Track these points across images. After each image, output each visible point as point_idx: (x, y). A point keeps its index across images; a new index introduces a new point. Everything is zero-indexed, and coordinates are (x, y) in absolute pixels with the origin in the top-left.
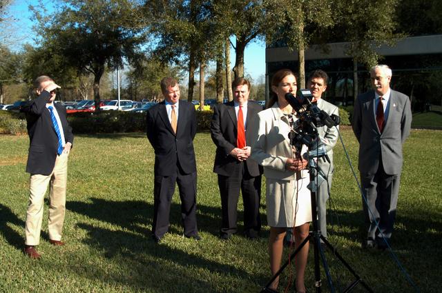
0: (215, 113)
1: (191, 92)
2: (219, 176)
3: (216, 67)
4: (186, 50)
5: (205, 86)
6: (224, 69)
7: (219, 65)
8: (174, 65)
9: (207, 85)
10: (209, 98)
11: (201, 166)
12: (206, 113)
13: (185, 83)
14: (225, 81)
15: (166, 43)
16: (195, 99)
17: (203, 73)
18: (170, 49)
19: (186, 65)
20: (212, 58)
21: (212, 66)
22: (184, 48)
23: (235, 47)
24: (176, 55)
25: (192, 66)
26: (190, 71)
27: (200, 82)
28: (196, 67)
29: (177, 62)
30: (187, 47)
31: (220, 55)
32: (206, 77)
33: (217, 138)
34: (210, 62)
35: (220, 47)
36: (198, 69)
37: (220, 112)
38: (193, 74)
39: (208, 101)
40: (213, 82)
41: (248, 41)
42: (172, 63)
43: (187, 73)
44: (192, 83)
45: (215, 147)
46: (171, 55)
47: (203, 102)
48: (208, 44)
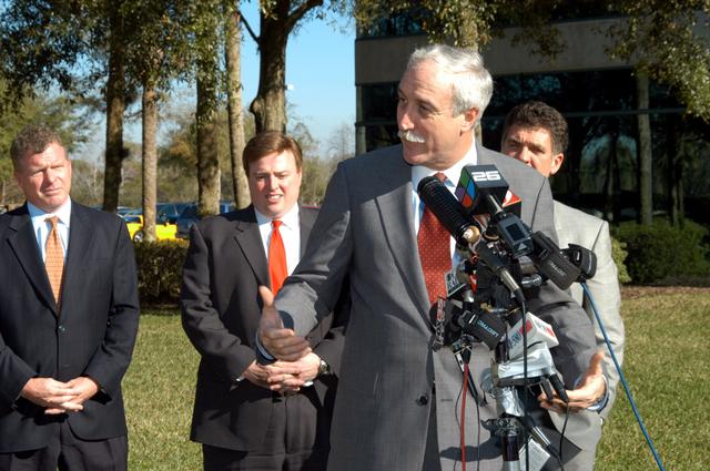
0: (194, 248)
1: (112, 179)
2: (207, 450)
3: (193, 100)
4: (95, 43)
5: (161, 163)
6: (222, 108)
7: (205, 95)
8: (55, 91)
9: (168, 159)
10: (173, 200)
11: (147, 424)
12: (165, 250)
13: (94, 152)
14: (227, 145)
15: (28, 16)
16: (128, 204)
17: (152, 119)
18: (40, 40)
19: (95, 93)
20: (181, 72)
21: (181, 95)
22: (87, 37)
23: (258, 34)
24: (61, 57)
25: (116, 96)
26: (108, 111)
27: (144, 147)
28: (129, 100)
29: (66, 81)
30: (98, 32)
31: (206, 64)
32: (162, 135)
33: (202, 326)
34: (174, 82)
35: (207, 34)
36: (136, 107)
37: (209, 243)
38: (120, 123)
39: (170, 209)
40: (186, 149)
41: (300, 14)
42: (46, 85)
43: (100, 118)
44: (116, 151)
45: (194, 358)
46: (45, 58)
47: (152, 213)
48: (166, 26)
